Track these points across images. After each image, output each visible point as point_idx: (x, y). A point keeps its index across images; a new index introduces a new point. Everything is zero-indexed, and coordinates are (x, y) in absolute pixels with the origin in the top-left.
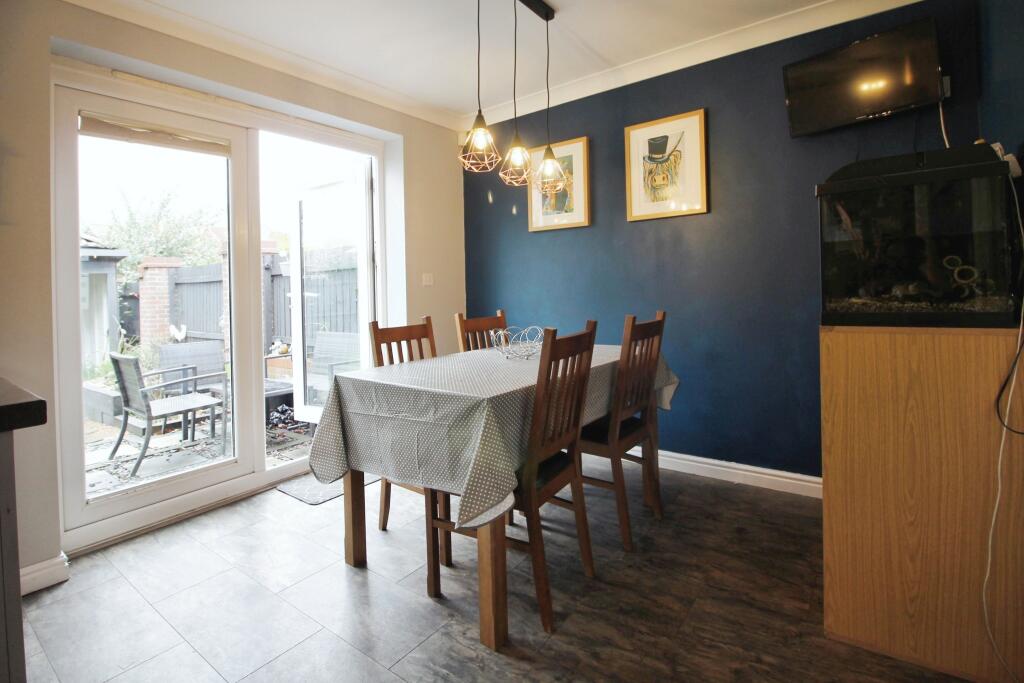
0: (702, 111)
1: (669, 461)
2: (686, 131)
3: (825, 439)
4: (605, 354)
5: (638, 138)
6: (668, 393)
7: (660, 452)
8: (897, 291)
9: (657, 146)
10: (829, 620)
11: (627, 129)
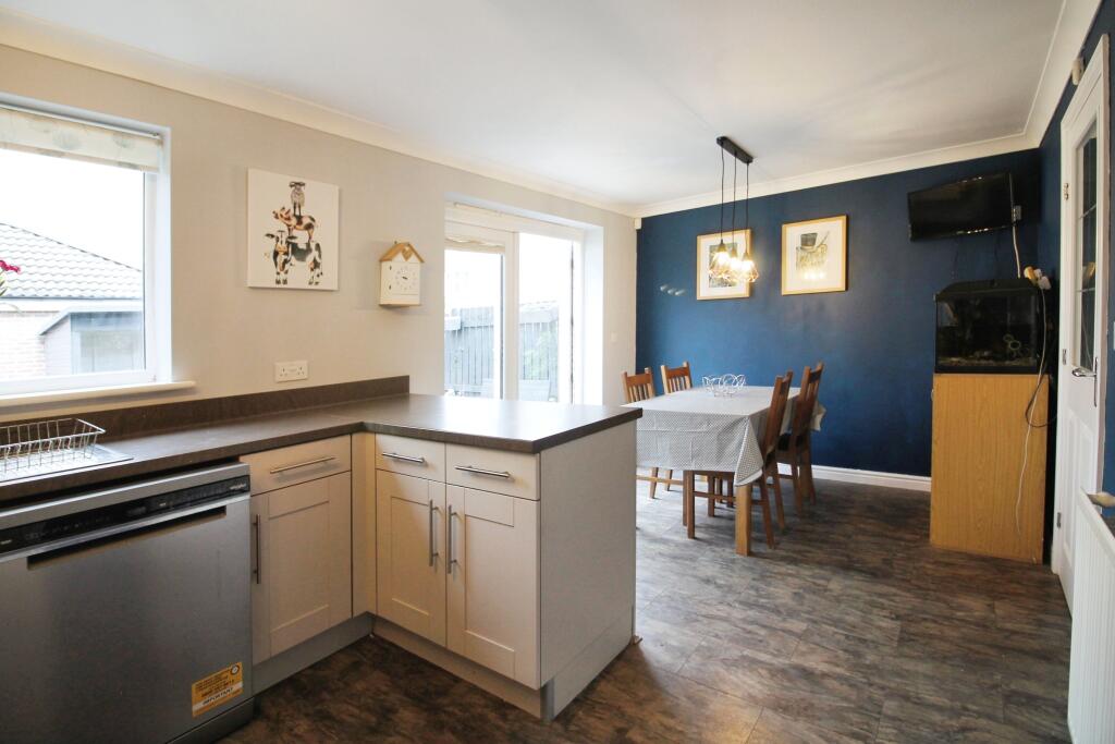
0: (844, 217)
1: (820, 472)
2: (832, 231)
3: (935, 437)
4: (794, 392)
5: (793, 233)
6: (818, 419)
7: (813, 466)
8: (977, 354)
9: (808, 240)
10: (933, 537)
11: (784, 226)
